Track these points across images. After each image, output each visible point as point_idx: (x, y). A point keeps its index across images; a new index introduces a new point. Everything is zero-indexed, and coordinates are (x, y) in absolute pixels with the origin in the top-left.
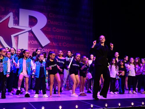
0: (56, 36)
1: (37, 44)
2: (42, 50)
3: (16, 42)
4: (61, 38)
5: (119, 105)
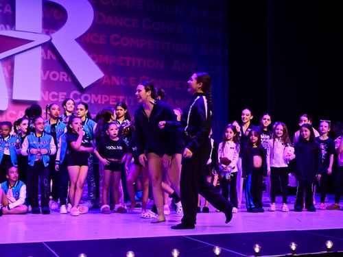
0: (122, 58)
1: (66, 80)
2: (80, 97)
3: (7, 76)
4: (134, 65)
5: (293, 247)
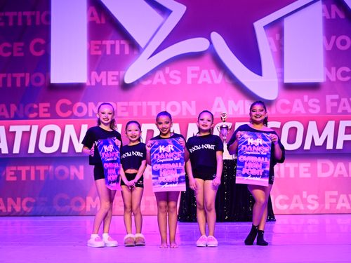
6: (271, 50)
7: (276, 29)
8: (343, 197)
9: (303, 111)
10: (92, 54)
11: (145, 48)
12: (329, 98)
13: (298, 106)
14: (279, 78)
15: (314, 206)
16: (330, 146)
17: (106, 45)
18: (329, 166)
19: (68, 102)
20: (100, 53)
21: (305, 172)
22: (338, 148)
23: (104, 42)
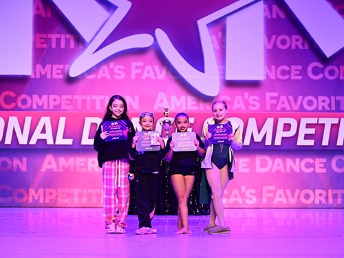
1: (301, 47)
2: (322, 71)
3: (218, 47)
6: (214, 48)
7: (219, 27)
8: (280, 192)
9: (244, 108)
10: (37, 47)
11: (90, 43)
12: (268, 95)
13: (239, 103)
14: (220, 75)
15: (252, 201)
16: (268, 142)
17: (51, 39)
18: (267, 162)
19: (13, 95)
20: (45, 46)
21: (244, 168)
22: (276, 144)
23: (49, 36)
